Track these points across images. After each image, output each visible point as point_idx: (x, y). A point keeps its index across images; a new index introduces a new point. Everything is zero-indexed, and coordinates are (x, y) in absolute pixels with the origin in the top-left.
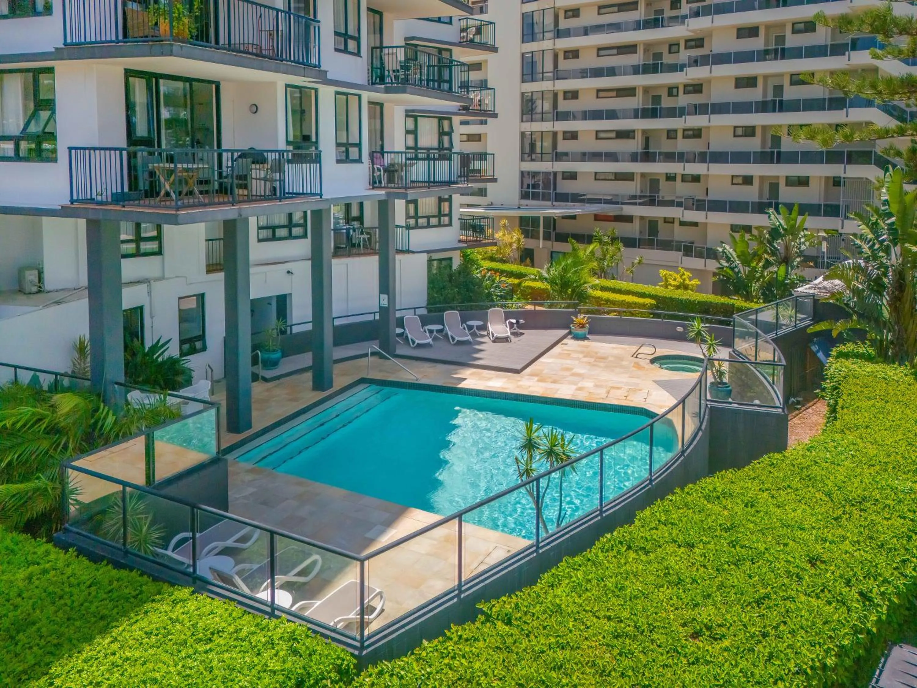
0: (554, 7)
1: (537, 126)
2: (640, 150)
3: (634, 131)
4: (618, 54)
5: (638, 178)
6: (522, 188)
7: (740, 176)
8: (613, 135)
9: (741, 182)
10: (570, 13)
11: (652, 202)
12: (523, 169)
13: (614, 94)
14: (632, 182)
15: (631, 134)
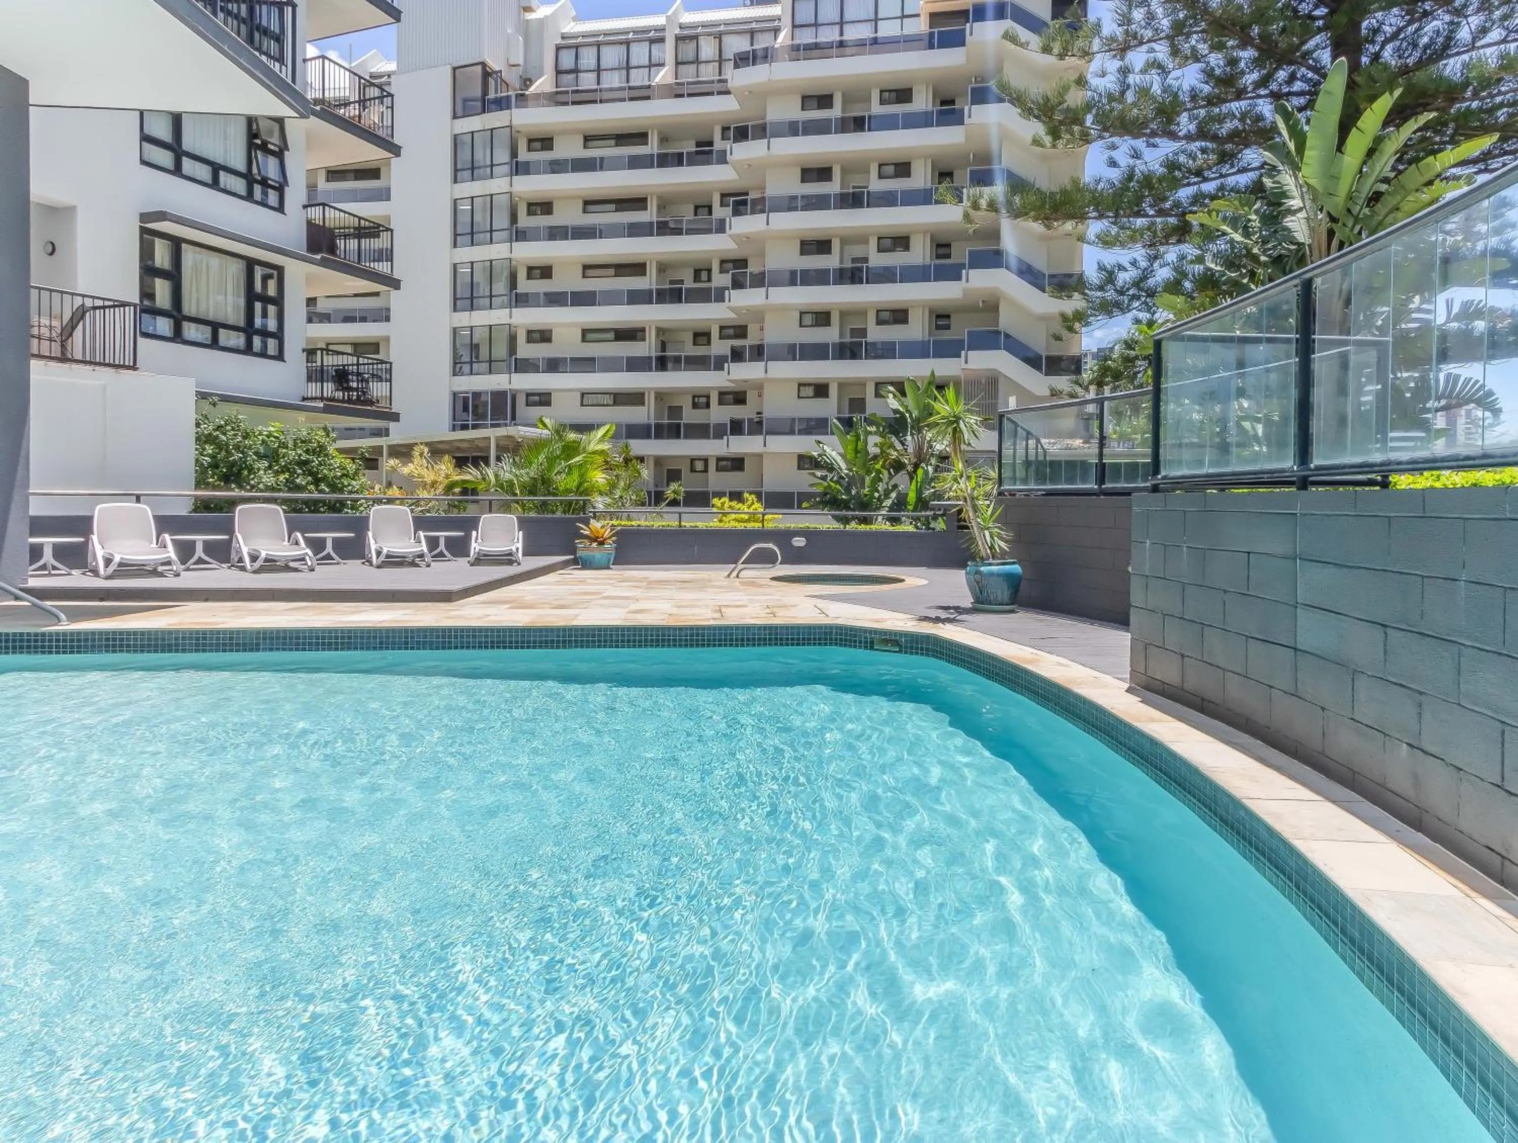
0: (511, 127)
1: (481, 318)
2: (654, 354)
3: (643, 330)
4: (616, 211)
5: (650, 400)
6: (454, 420)
7: (809, 385)
8: (611, 336)
9: (811, 394)
10: (538, 145)
11: (673, 431)
12: (456, 389)
13: (612, 271)
14: (641, 408)
15: (639, 334)
